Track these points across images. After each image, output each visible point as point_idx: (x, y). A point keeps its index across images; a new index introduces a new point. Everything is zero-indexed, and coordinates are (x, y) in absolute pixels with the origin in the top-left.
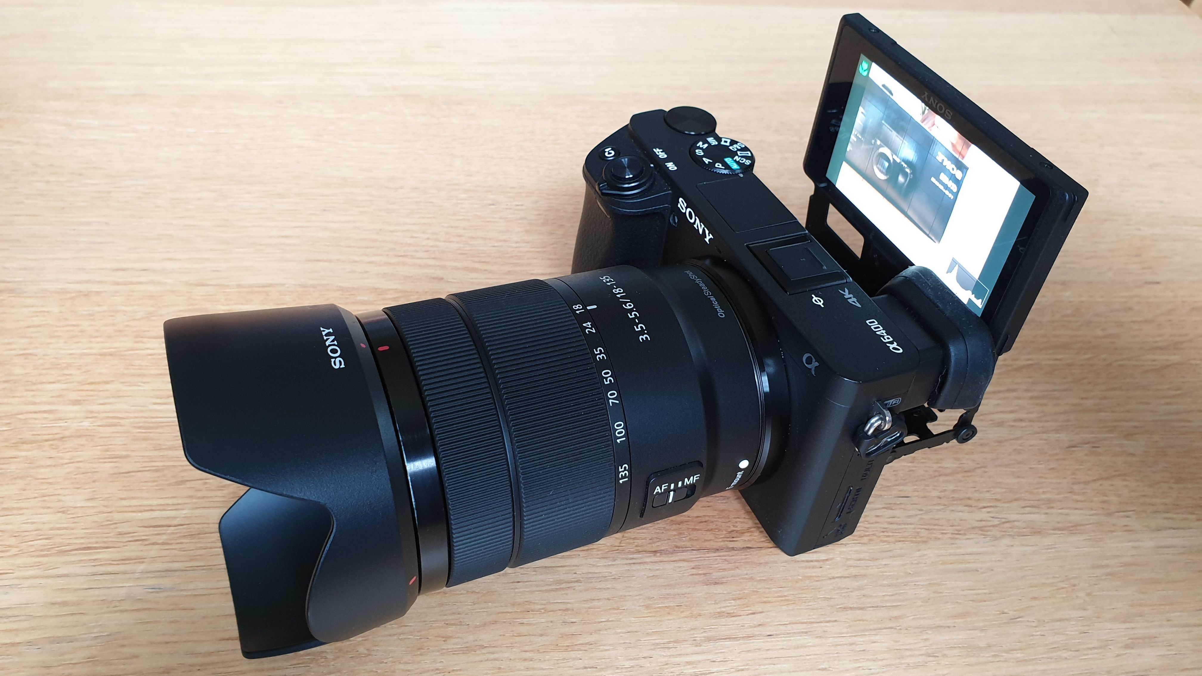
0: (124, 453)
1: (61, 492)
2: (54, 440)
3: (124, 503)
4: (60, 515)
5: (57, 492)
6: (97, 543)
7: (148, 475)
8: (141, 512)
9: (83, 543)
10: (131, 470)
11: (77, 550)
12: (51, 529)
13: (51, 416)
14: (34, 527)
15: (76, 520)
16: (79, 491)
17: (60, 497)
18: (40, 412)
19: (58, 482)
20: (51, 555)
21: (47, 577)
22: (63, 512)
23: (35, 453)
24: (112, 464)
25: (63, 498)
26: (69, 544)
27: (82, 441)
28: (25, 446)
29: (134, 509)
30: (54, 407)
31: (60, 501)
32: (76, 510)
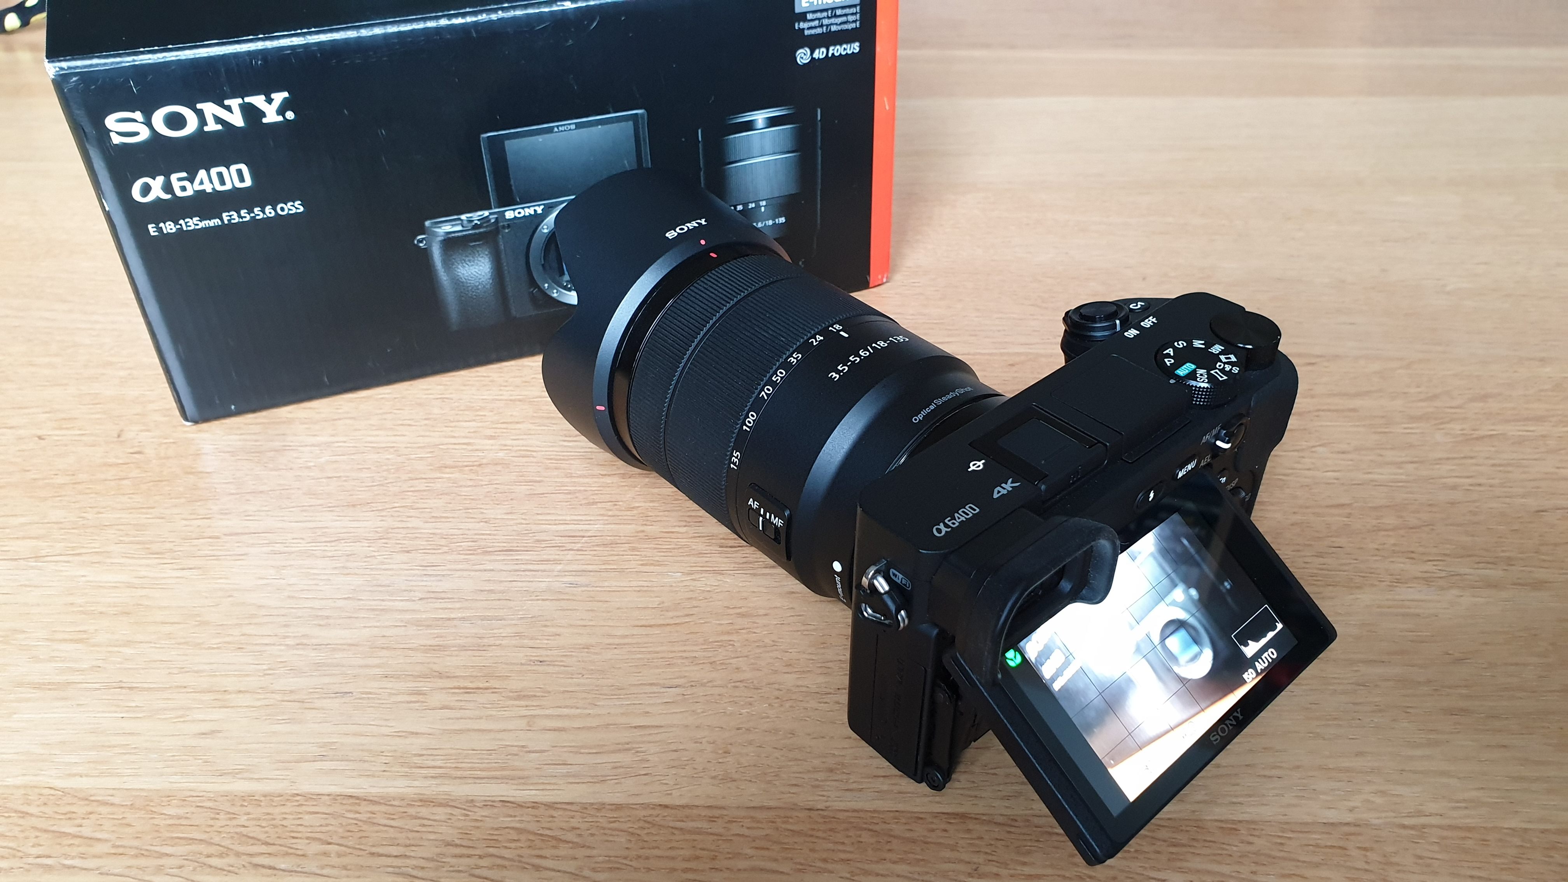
0: (538, 479)
1: (482, 506)
2: (473, 466)
3: (540, 517)
4: (482, 524)
5: (479, 506)
6: (517, 547)
7: (561, 496)
8: (555, 524)
9: (505, 547)
10: (544, 492)
11: (500, 551)
12: (476, 534)
13: (470, 448)
14: (460, 532)
15: (497, 528)
16: (499, 506)
17: (482, 510)
18: (459, 444)
19: (480, 499)
20: (477, 554)
21: (476, 571)
22: (486, 522)
23: (457, 475)
24: (527, 487)
25: (485, 511)
26: (493, 547)
27: (499, 468)
28: (448, 470)
29: (549, 522)
30: (471, 441)
31: (482, 513)
32: (497, 521)
